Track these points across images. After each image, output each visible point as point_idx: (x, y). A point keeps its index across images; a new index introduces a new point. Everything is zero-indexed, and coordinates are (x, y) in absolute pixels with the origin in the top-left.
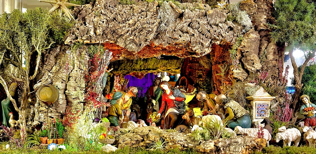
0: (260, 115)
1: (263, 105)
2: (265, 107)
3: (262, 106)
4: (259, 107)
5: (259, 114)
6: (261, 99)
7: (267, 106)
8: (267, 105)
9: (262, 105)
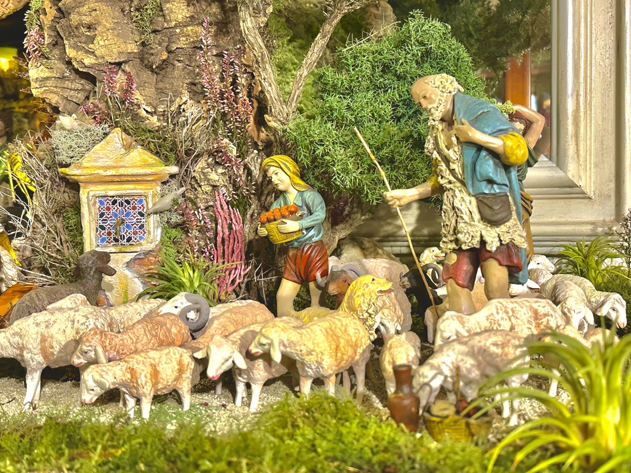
0: (116, 240)
1: (127, 198)
2: (134, 208)
3: (121, 204)
4: (108, 209)
9: (119, 200)
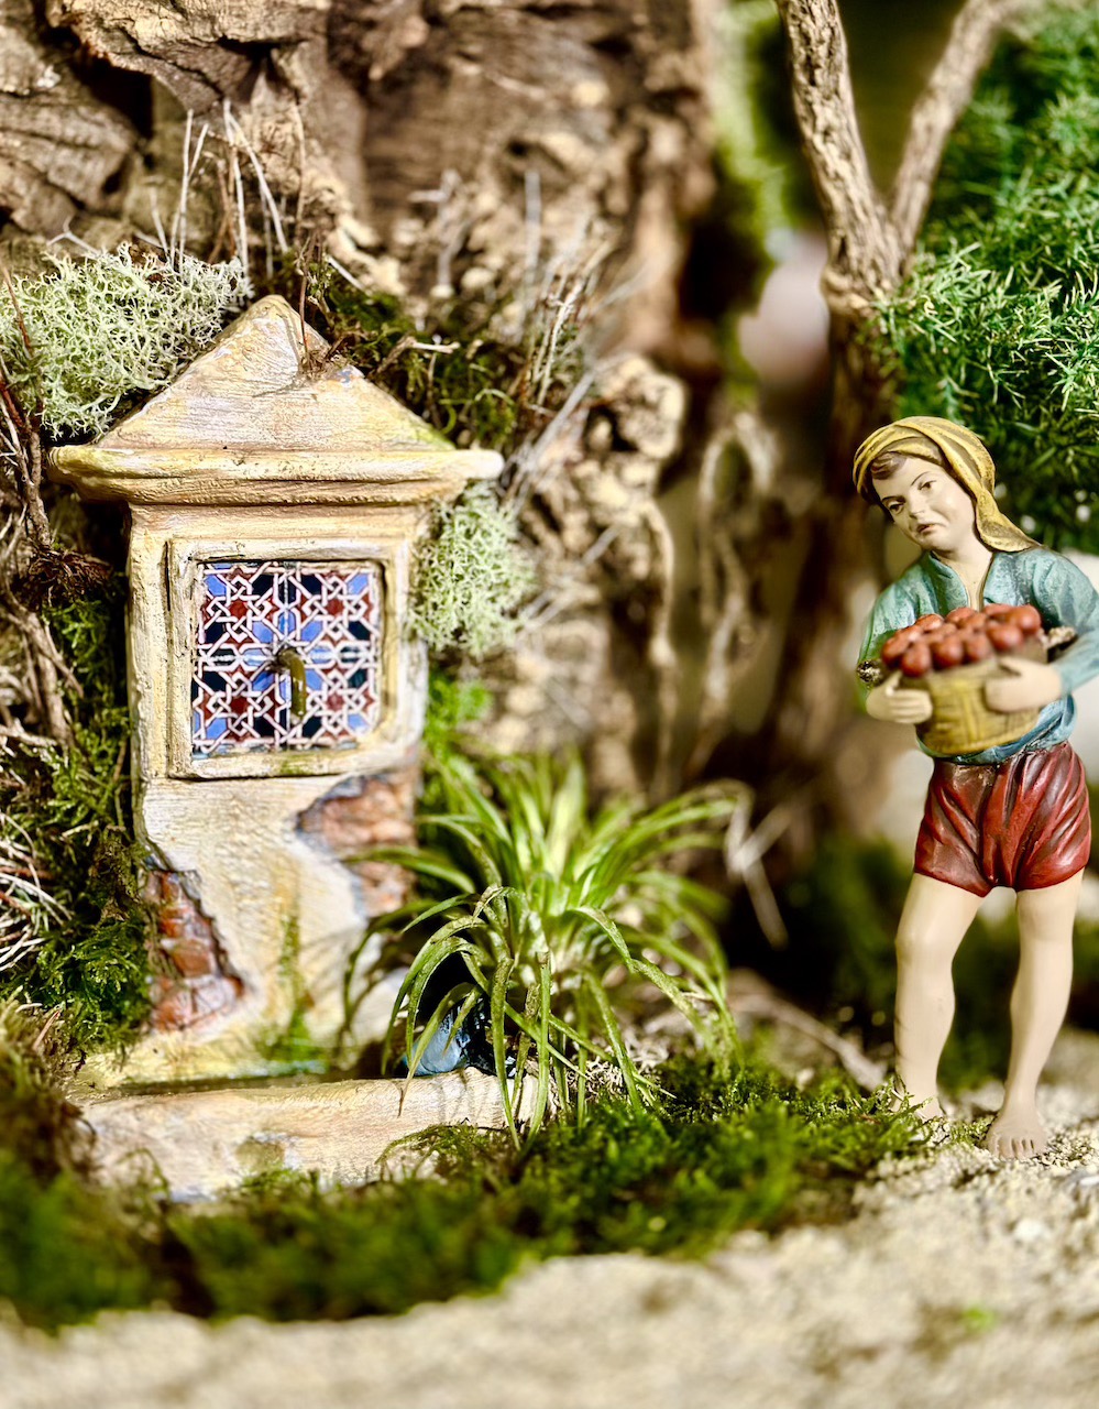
0: (264, 728)
1: (309, 569)
2: (335, 608)
3: (288, 593)
4: (239, 609)
5: (239, 705)
6: (247, 492)
7: (373, 587)
8: (371, 569)
9: (281, 576)
